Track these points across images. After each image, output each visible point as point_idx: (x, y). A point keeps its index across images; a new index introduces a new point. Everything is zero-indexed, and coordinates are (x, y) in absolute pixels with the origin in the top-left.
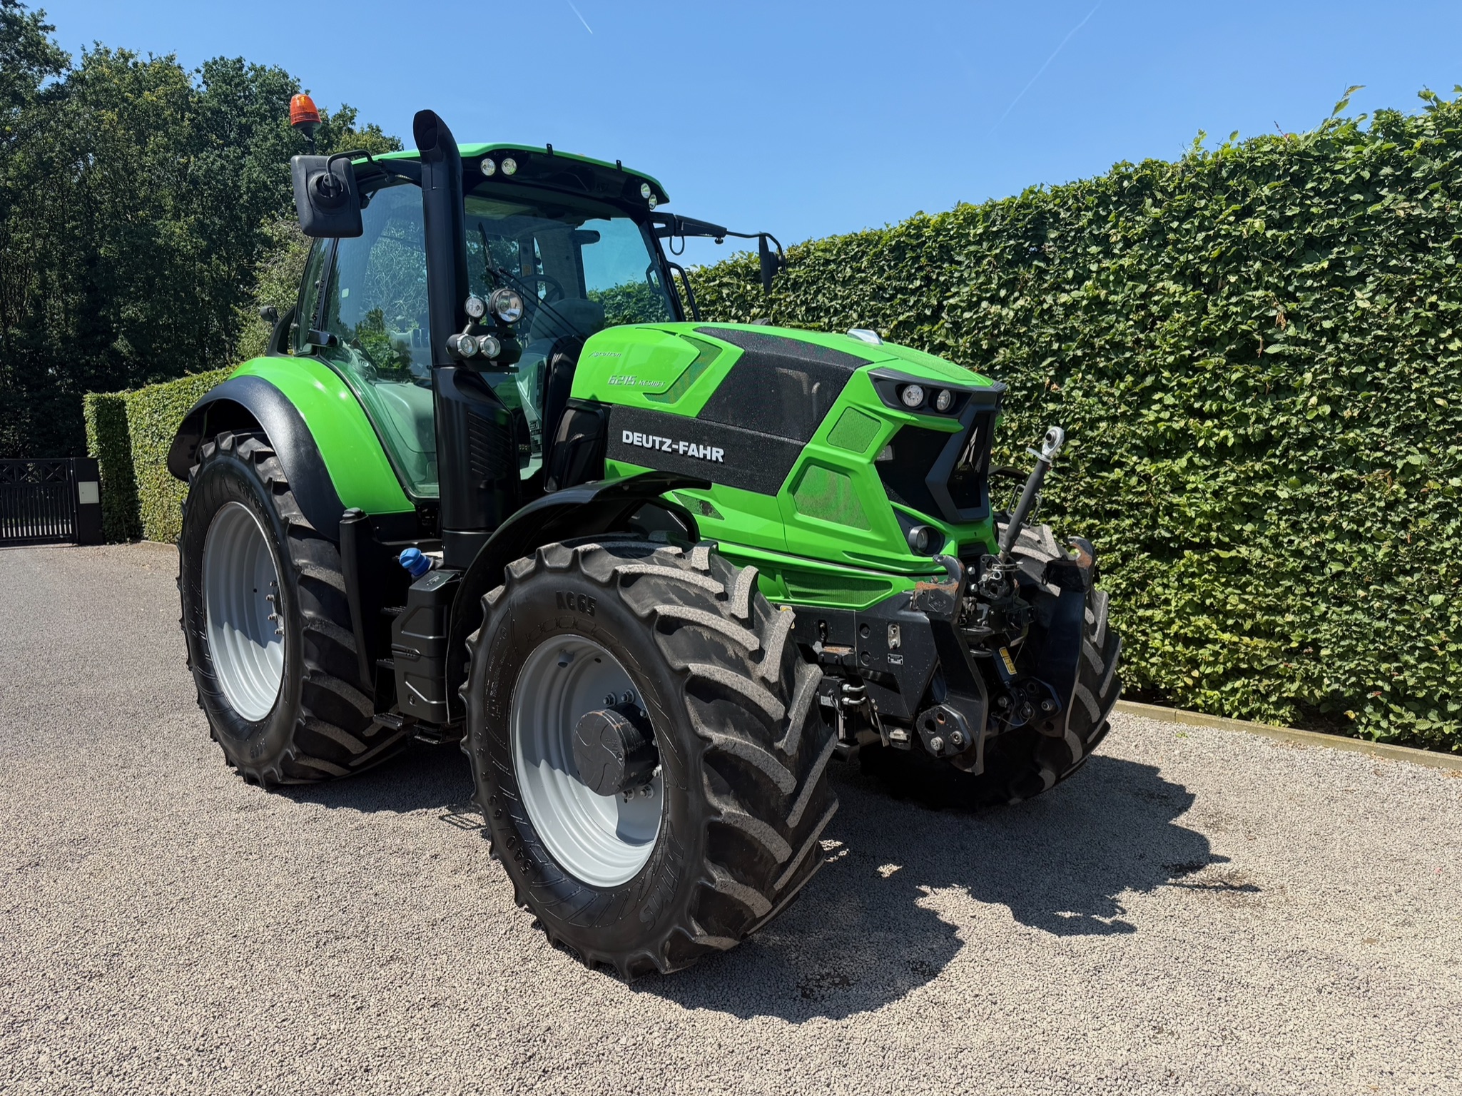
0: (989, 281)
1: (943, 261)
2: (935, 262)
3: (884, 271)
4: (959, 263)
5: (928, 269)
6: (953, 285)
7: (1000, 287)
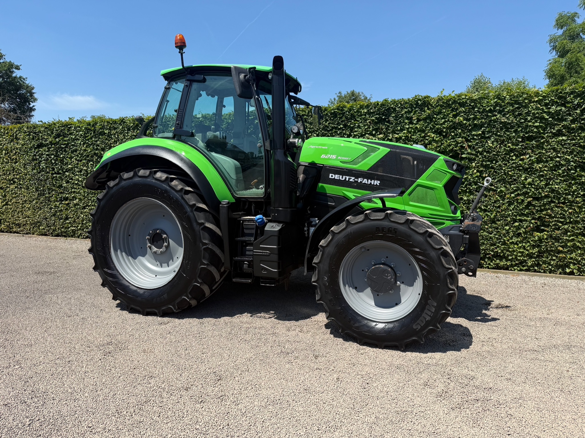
0: (369, 128)
1: (352, 119)
2: (349, 120)
3: (328, 121)
4: (358, 121)
5: (346, 122)
6: (355, 128)
7: (373, 130)
